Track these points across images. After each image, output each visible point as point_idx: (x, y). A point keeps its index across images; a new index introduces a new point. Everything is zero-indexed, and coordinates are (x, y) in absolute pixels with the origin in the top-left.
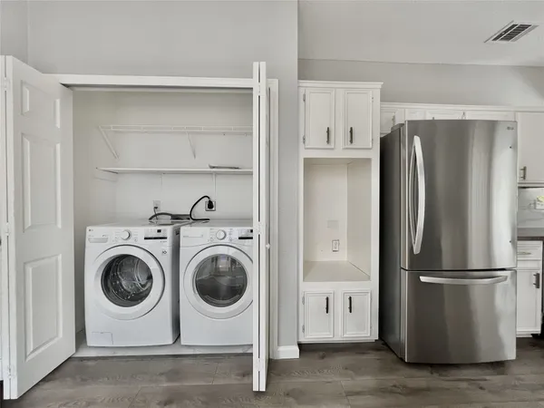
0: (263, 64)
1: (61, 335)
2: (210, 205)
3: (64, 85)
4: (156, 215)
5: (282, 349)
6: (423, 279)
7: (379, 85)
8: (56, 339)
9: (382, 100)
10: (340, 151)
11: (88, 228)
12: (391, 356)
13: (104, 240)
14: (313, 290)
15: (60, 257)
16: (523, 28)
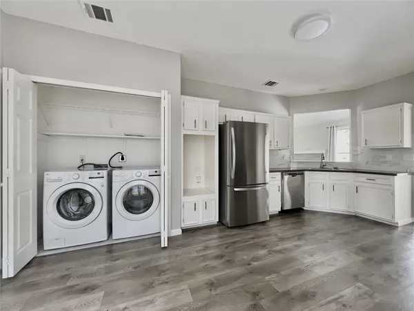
0: (166, 92)
1: (31, 241)
2: (123, 159)
3: (34, 82)
4: (83, 165)
5: (173, 231)
6: (236, 189)
7: (218, 102)
8: (28, 244)
9: (220, 106)
10: (200, 131)
11: (46, 173)
12: (224, 227)
13: (60, 180)
14: (188, 200)
15: (31, 191)
16: (274, 83)
